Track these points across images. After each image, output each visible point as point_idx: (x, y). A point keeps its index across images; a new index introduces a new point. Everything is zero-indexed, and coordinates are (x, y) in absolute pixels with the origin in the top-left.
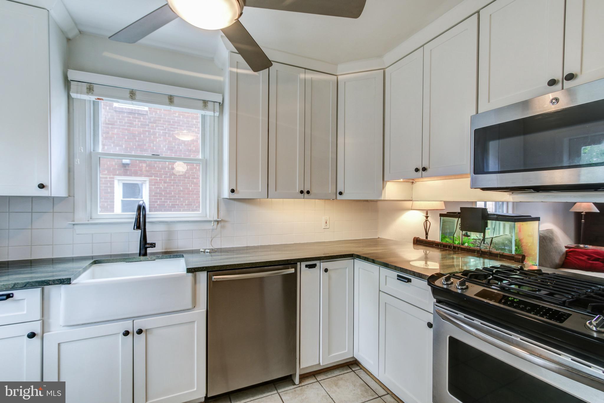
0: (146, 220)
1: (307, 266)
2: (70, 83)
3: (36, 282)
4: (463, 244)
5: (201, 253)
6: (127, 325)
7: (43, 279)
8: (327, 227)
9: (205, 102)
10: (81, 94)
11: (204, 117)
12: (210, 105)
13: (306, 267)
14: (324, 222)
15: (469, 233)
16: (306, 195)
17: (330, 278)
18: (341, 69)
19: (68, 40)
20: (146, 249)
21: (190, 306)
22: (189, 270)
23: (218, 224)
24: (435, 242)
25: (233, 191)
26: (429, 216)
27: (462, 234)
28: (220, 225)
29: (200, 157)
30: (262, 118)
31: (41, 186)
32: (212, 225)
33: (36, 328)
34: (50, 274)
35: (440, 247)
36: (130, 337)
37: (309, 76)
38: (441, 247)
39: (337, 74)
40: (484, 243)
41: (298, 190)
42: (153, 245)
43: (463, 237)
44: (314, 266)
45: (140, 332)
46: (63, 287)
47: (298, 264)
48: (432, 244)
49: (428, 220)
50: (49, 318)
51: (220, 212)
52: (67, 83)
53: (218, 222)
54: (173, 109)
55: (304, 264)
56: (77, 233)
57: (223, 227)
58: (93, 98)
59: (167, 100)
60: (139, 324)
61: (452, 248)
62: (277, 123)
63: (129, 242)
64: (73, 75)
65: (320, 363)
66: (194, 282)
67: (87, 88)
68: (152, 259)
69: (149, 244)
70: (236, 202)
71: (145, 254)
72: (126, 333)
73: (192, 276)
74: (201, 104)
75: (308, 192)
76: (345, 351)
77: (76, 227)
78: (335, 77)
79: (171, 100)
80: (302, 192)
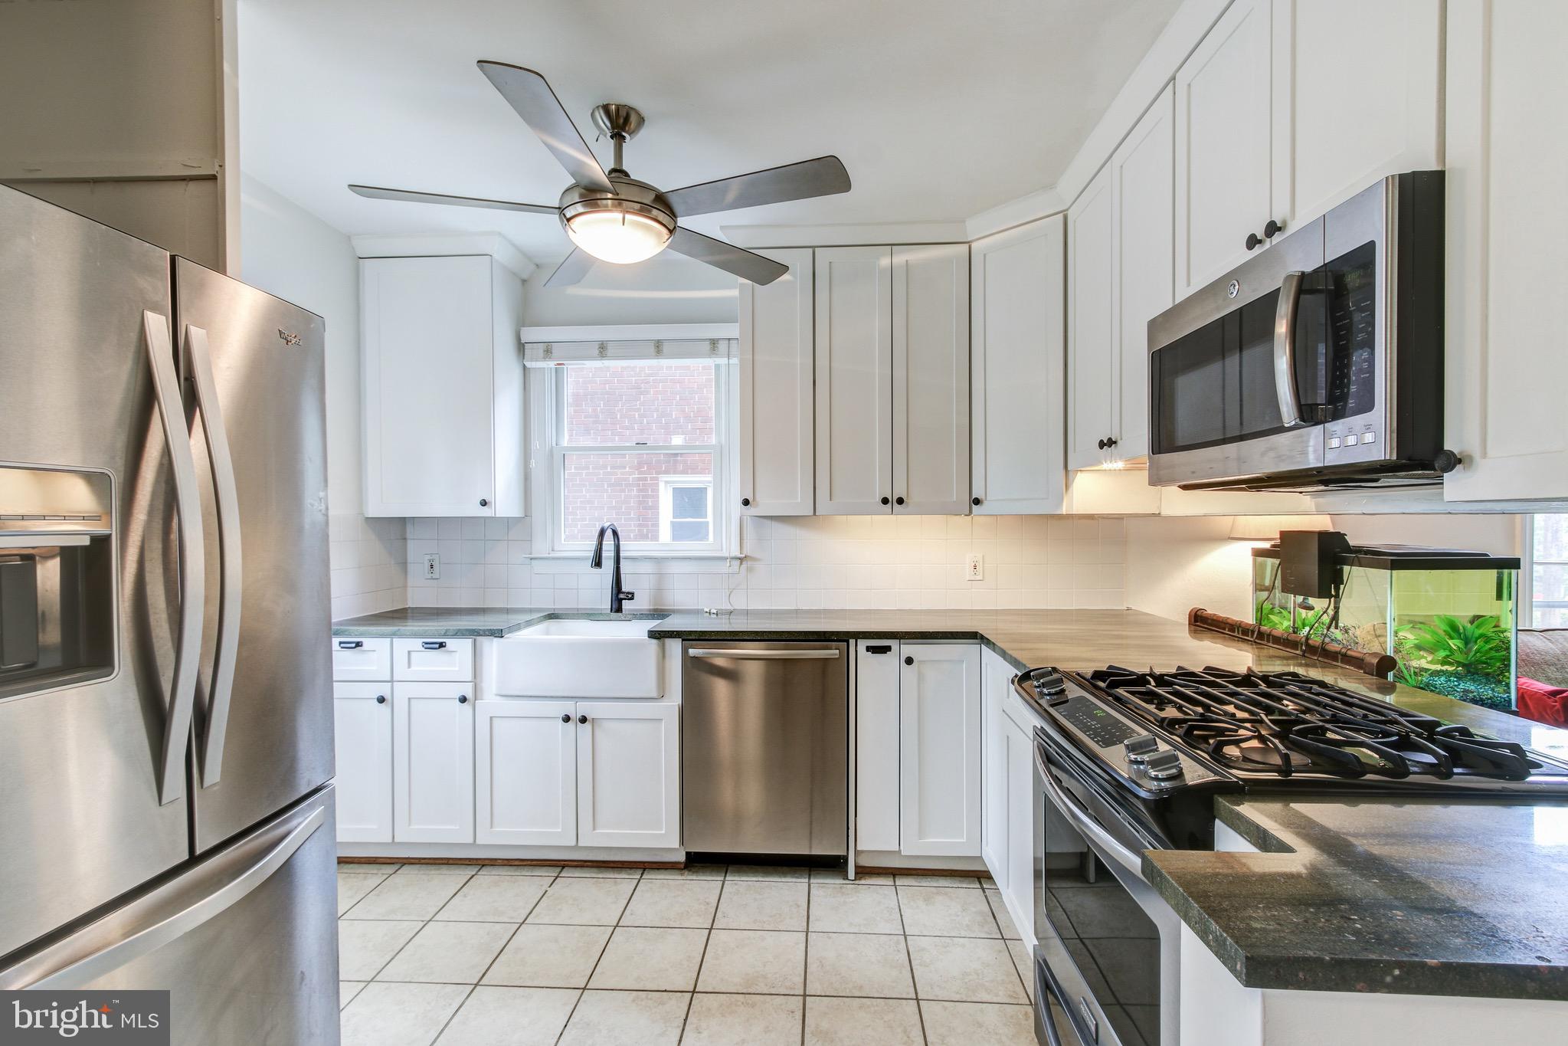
1: (868, 649)
2: (524, 346)
3: (467, 630)
4: (1295, 630)
5: (703, 614)
6: (569, 708)
7: (474, 628)
8: (978, 578)
9: (714, 342)
10: (536, 361)
11: (717, 367)
12: (722, 346)
13: (867, 651)
15: (1311, 601)
16: (896, 506)
17: (921, 678)
18: (973, 228)
19: (524, 281)
20: (620, 601)
21: (654, 694)
22: (654, 635)
23: (741, 564)
24: (1229, 621)
25: (746, 502)
27: (1295, 602)
28: (744, 565)
29: (714, 441)
30: (802, 360)
31: (484, 503)
32: (728, 564)
33: (467, 690)
34: (482, 624)
36: (571, 725)
37: (901, 258)
39: (969, 240)
40: (1336, 628)
41: (878, 499)
42: (631, 596)
43: (1297, 608)
44: (885, 650)
45: (584, 720)
46: (496, 640)
47: (852, 642)
48: (1223, 625)
50: (481, 682)
51: (745, 541)
52: (521, 347)
53: (741, 559)
54: (664, 362)
55: (863, 644)
56: (535, 573)
57: (750, 570)
58: (552, 364)
59: (652, 350)
60: (583, 708)
62: (832, 365)
64: (529, 334)
65: (900, 851)
66: (661, 655)
67: (544, 351)
68: (627, 619)
69: (624, 593)
70: (775, 525)
71: (619, 610)
72: (567, 719)
73: (658, 645)
74: (707, 346)
75: (900, 501)
76: (962, 840)
77: (533, 562)
78: (967, 246)
79: (658, 348)
80: (885, 501)
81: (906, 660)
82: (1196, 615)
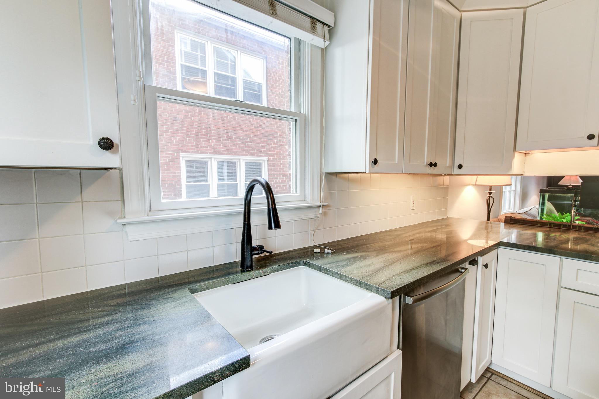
0: (251, 209)
5: (315, 255)
8: (414, 208)
14: (412, 202)
16: (432, 168)
25: (376, 162)
26: (492, 192)
31: (106, 145)
38: (551, 227)
39: (462, 10)
41: (426, 162)
42: (262, 250)
49: (491, 196)
56: (130, 240)
61: (572, 227)
63: (213, 247)
65: (471, 381)
69: (255, 248)
73: (392, 302)
74: (309, 22)
75: (436, 165)
77: (127, 228)
79: (273, 7)
80: (431, 165)
81: (484, 265)
82: (511, 219)
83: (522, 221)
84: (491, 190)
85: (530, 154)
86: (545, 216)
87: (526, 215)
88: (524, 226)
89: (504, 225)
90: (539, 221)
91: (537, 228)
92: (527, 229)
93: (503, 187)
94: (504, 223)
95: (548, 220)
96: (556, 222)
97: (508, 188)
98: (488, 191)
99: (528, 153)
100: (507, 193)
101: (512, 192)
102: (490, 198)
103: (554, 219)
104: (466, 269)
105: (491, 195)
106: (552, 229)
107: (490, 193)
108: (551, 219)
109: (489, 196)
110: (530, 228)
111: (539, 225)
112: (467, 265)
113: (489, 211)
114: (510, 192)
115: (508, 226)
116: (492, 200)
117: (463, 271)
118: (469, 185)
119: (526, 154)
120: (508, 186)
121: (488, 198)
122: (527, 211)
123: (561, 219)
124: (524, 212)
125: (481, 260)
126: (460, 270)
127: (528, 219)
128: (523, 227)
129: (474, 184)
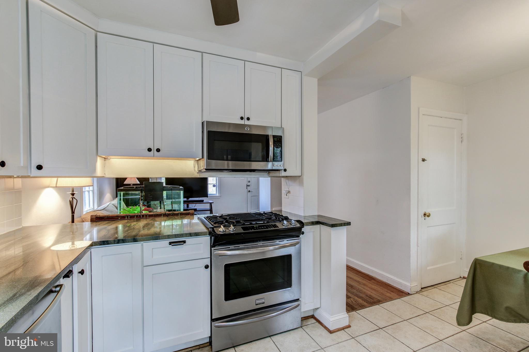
26: (75, 193)
35: (126, 218)
38: (128, 218)
61: (141, 216)
75: (3, 164)
81: (79, 272)
82: (96, 217)
83: (106, 218)
84: (73, 191)
85: (108, 159)
86: (122, 210)
87: (105, 211)
88: (108, 221)
89: (91, 224)
90: (119, 216)
91: (119, 221)
92: (112, 224)
93: (83, 188)
94: (90, 222)
95: (124, 213)
96: (131, 214)
97: (87, 189)
98: (71, 193)
99: (107, 158)
100: (87, 193)
101: (91, 191)
102: (73, 199)
103: (128, 212)
104: (61, 286)
105: (73, 196)
106: (129, 220)
107: (73, 194)
108: (127, 212)
109: (72, 198)
110: (114, 222)
111: (119, 219)
112: (62, 281)
113: (73, 212)
114: (89, 191)
115: (95, 223)
116: (75, 201)
117: (58, 289)
118: (48, 187)
119: (105, 158)
120: (87, 187)
121: (71, 199)
122: (105, 207)
123: (134, 211)
124: (103, 208)
125: (76, 269)
126: (54, 289)
127: (111, 215)
128: (108, 223)
129: (55, 186)
